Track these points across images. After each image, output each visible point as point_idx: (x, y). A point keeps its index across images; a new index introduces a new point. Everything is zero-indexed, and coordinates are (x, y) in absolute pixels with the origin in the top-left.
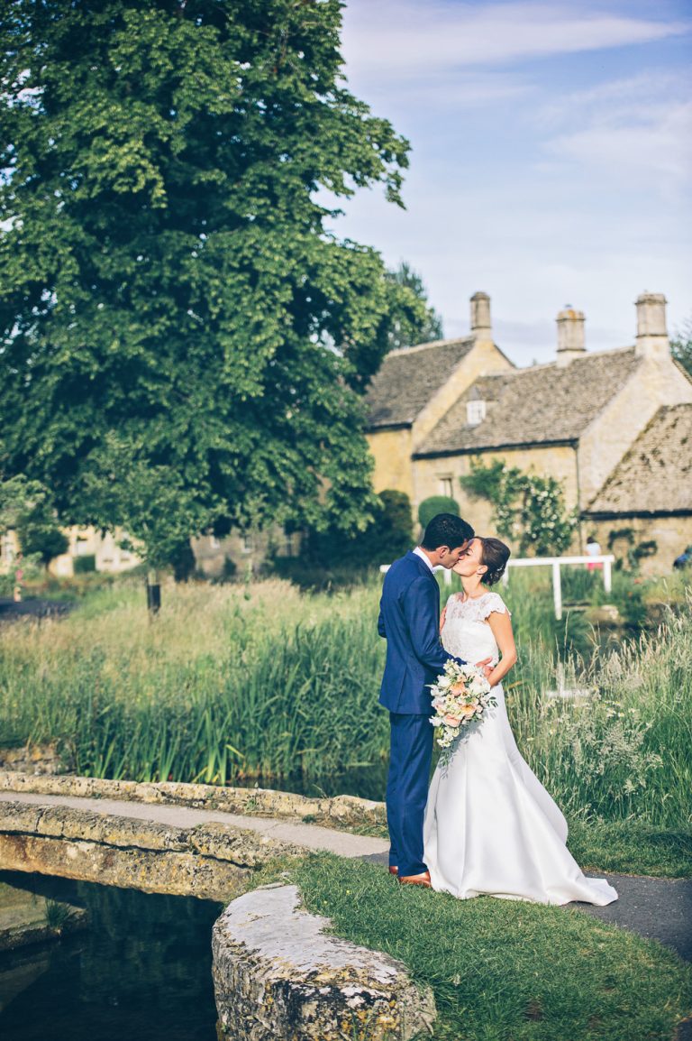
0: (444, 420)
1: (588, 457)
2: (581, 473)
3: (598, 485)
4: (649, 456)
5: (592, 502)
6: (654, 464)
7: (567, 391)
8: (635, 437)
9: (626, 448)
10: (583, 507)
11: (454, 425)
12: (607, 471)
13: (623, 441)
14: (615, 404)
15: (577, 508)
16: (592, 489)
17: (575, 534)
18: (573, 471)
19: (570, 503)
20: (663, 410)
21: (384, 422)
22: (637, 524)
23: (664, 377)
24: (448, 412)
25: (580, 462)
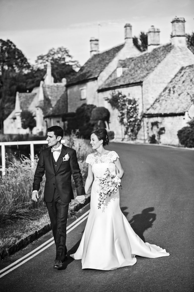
0: (111, 76)
1: (147, 90)
2: (144, 96)
3: (152, 102)
4: (172, 89)
5: (148, 110)
6: (172, 92)
7: (147, 62)
8: (169, 81)
9: (165, 86)
10: (145, 111)
11: (113, 78)
12: (156, 96)
13: (163, 83)
14: (160, 66)
15: (143, 112)
16: (149, 104)
17: (142, 124)
18: (141, 96)
19: (140, 110)
20: (182, 69)
21: (90, 77)
22: (159, 119)
23: (184, 54)
24: (113, 73)
25: (143, 92)
